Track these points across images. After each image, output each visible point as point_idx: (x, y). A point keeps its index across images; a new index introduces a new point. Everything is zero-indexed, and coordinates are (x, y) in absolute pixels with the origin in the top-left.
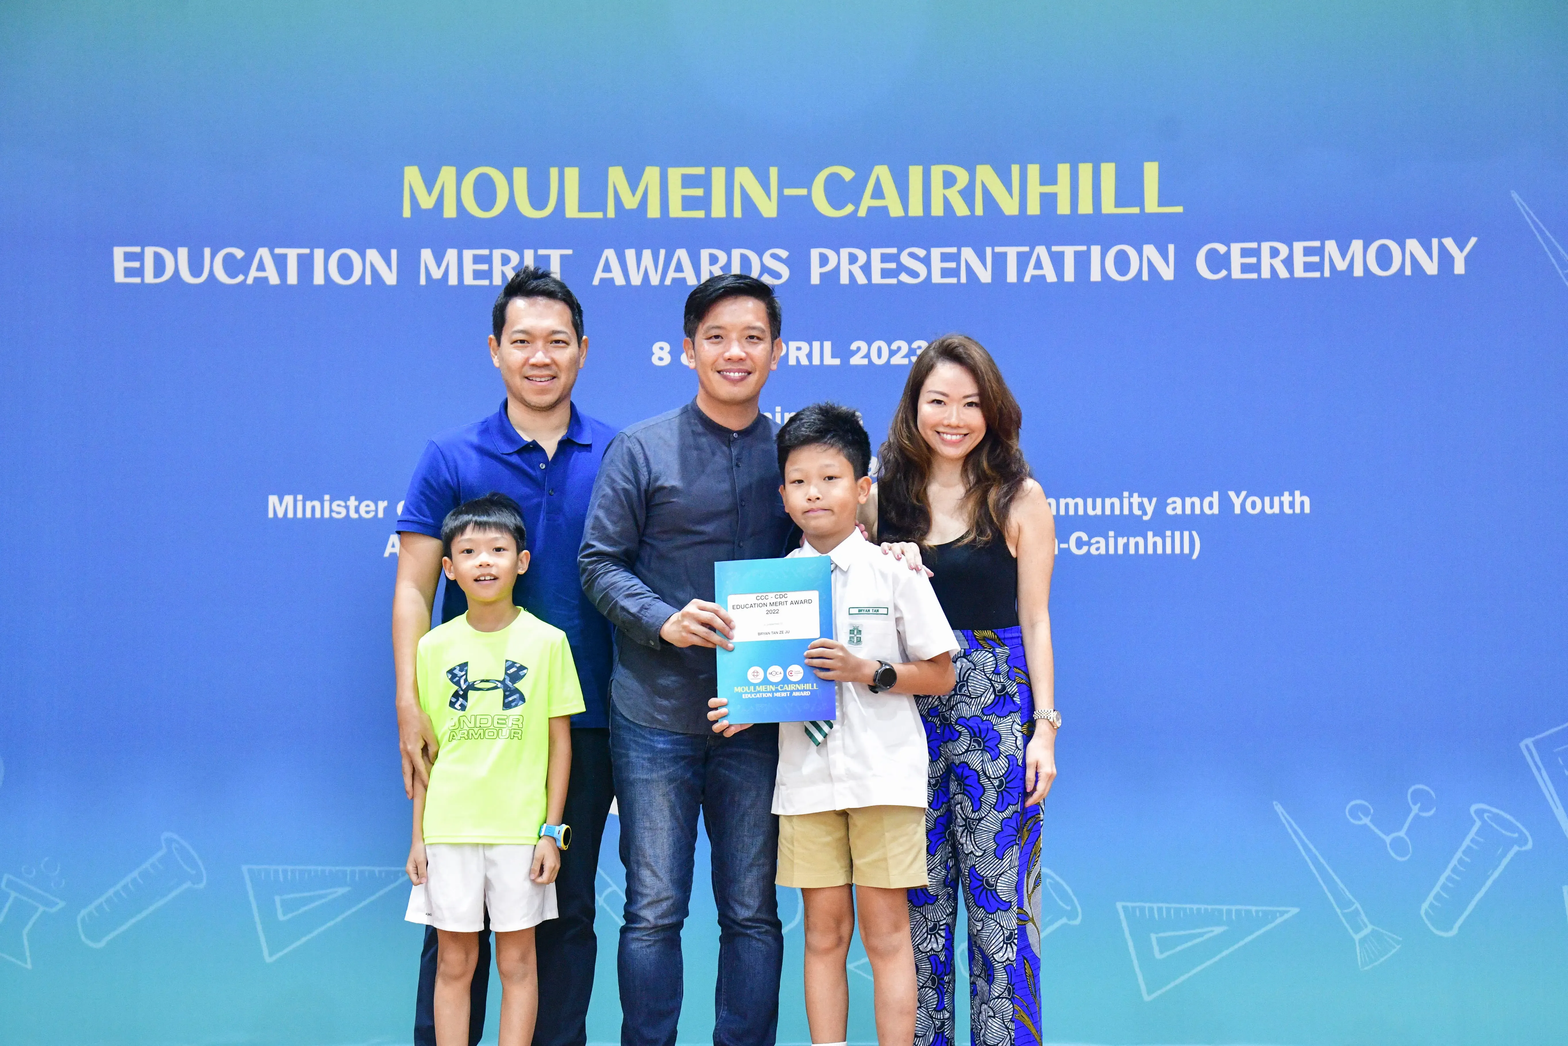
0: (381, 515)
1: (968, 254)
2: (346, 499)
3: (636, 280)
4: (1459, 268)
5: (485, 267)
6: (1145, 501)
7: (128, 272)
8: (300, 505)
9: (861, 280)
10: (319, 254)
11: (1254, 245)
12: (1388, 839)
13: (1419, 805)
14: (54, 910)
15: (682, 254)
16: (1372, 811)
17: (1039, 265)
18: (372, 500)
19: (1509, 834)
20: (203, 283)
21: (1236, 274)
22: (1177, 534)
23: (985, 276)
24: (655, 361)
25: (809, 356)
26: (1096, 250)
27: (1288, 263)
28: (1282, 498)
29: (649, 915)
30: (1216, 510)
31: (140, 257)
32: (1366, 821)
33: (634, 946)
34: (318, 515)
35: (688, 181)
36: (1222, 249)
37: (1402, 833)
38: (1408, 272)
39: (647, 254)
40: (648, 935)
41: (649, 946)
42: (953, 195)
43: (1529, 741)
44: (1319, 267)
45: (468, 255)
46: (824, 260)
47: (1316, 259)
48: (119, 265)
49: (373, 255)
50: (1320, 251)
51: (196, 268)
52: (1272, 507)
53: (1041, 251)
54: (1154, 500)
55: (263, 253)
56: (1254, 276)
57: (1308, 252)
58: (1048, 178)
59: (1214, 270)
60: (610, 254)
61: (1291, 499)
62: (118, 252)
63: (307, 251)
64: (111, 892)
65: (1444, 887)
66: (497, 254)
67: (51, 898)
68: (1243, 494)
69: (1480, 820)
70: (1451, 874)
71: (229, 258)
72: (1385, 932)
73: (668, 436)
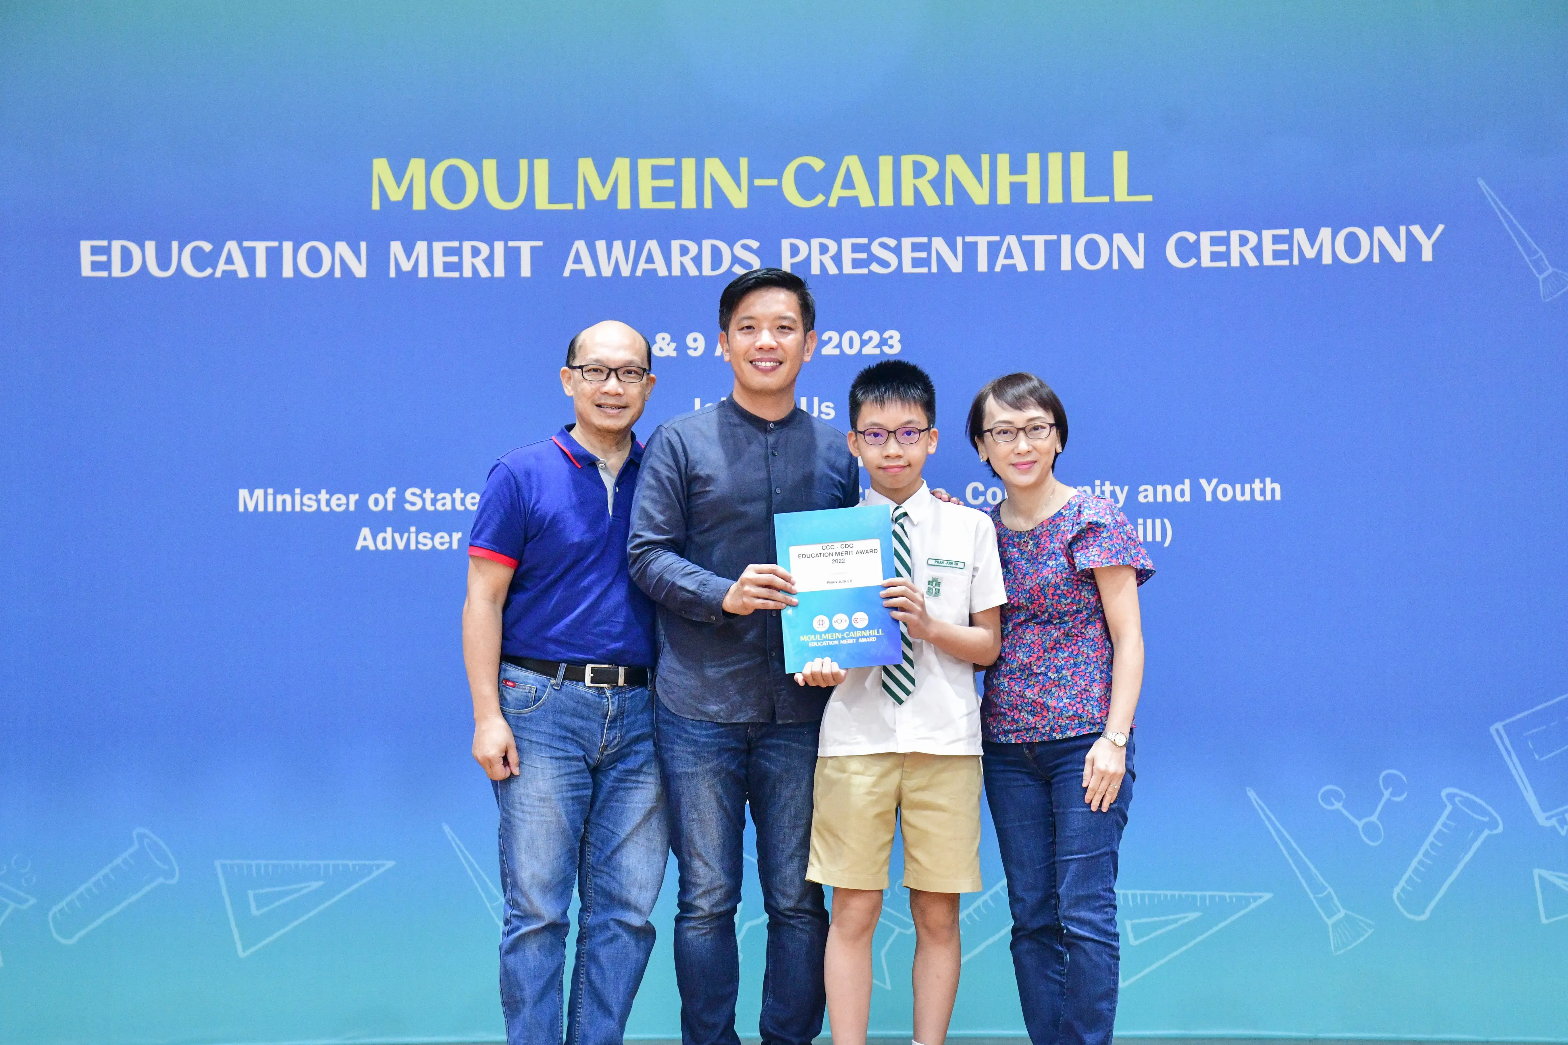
0: (352, 508)
1: (938, 244)
2: (317, 493)
3: (607, 271)
4: (1427, 255)
5: (455, 259)
6: (1117, 489)
7: (95, 266)
8: (270, 498)
9: (832, 270)
10: (288, 247)
11: (1223, 233)
12: (1360, 824)
13: (1390, 790)
14: (25, 907)
15: (652, 245)
16: (1344, 796)
17: (1009, 255)
18: (343, 493)
19: (1479, 818)
20: (172, 276)
21: (1206, 262)
22: (1149, 522)
23: (956, 265)
26: (1066, 240)
27: (1258, 251)
28: (1253, 486)
29: (704, 904)
30: (1187, 498)
31: (107, 251)
32: (1338, 806)
33: (690, 934)
34: (289, 508)
35: (658, 172)
36: (1191, 237)
37: (1374, 818)
38: (1376, 259)
39: (618, 245)
40: (704, 924)
41: (705, 934)
42: (924, 185)
43: (1499, 725)
44: (1288, 255)
45: (438, 247)
46: (795, 251)
47: (1285, 247)
48: (86, 258)
49: (342, 248)
50: (1289, 239)
51: (163, 261)
52: (1243, 494)
53: (1011, 240)
54: (1126, 488)
55: (232, 246)
56: (1224, 264)
57: (1276, 240)
58: (1019, 167)
59: (1183, 258)
60: (580, 245)
61: (1262, 486)
62: (85, 246)
63: (275, 244)
64: (82, 889)
65: (1416, 871)
66: (467, 246)
67: (22, 894)
68: (1215, 481)
69: (1451, 804)
70: (1423, 858)
71: (197, 252)
72: (1358, 916)
73: (705, 428)
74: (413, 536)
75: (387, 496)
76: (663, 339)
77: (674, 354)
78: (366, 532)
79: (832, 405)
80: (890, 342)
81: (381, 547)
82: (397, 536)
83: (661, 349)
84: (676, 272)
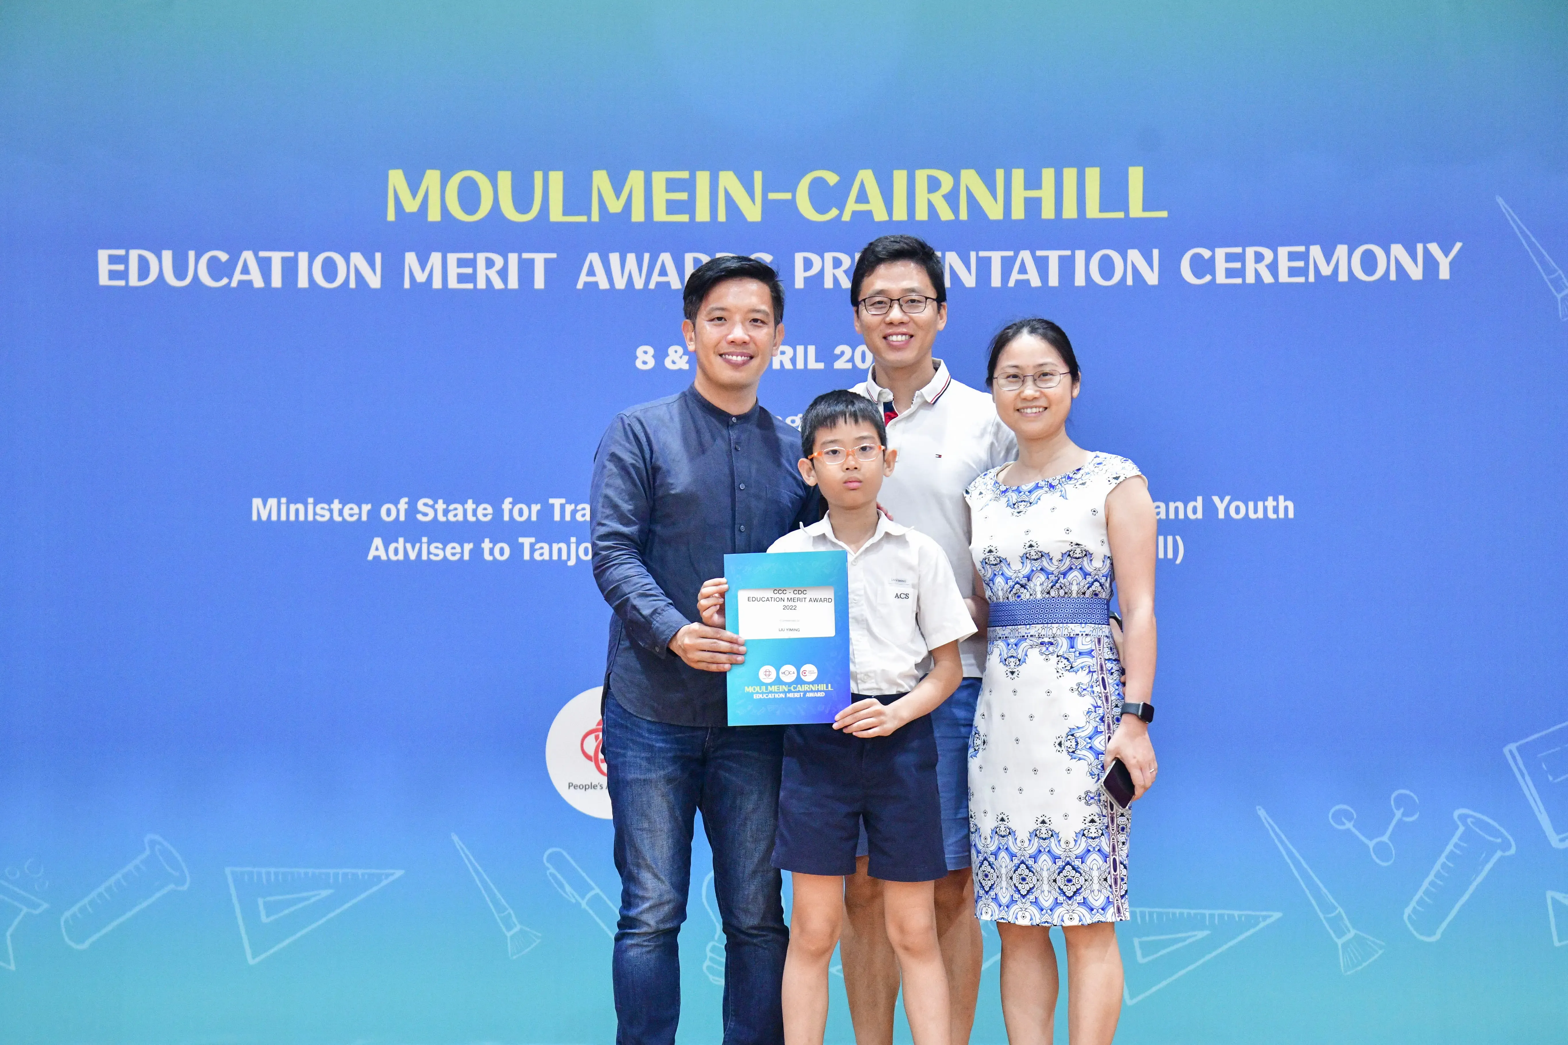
0: (364, 518)
1: (952, 258)
2: (330, 502)
3: (620, 284)
4: (1444, 274)
5: (469, 270)
7: (113, 275)
8: (283, 508)
10: (303, 257)
11: (1239, 250)
13: (1402, 810)
14: (37, 912)
15: (666, 258)
16: (1356, 817)
17: (1023, 270)
18: (356, 503)
19: (1492, 839)
20: (187, 286)
21: (1221, 279)
23: (969, 280)
24: (639, 364)
25: (793, 360)
26: (1080, 255)
27: (1273, 267)
28: (1266, 503)
29: (650, 919)
30: (1199, 515)
31: (124, 260)
32: (1349, 825)
33: (632, 952)
34: (302, 518)
35: (672, 185)
36: (1206, 253)
37: (1385, 838)
38: (1393, 277)
39: (631, 258)
42: (938, 199)
43: (1513, 747)
44: (1304, 272)
45: (452, 258)
46: (808, 264)
47: (1301, 264)
48: (104, 267)
49: (357, 258)
50: (1305, 256)
51: (180, 271)
52: (1256, 511)
53: (1025, 255)
55: (248, 256)
56: (1239, 281)
57: (1292, 256)
58: (1033, 182)
59: (1198, 274)
60: (594, 258)
61: (1275, 503)
62: (103, 255)
63: (291, 254)
64: (93, 894)
65: (1427, 892)
66: (481, 257)
67: (35, 899)
68: (1227, 499)
69: (1464, 826)
70: (1434, 879)
71: (213, 261)
72: (1368, 937)
73: (667, 419)
74: (425, 547)
75: (399, 506)
76: (676, 352)
77: (686, 367)
78: (378, 542)
81: (393, 557)
82: (409, 546)
83: (674, 362)
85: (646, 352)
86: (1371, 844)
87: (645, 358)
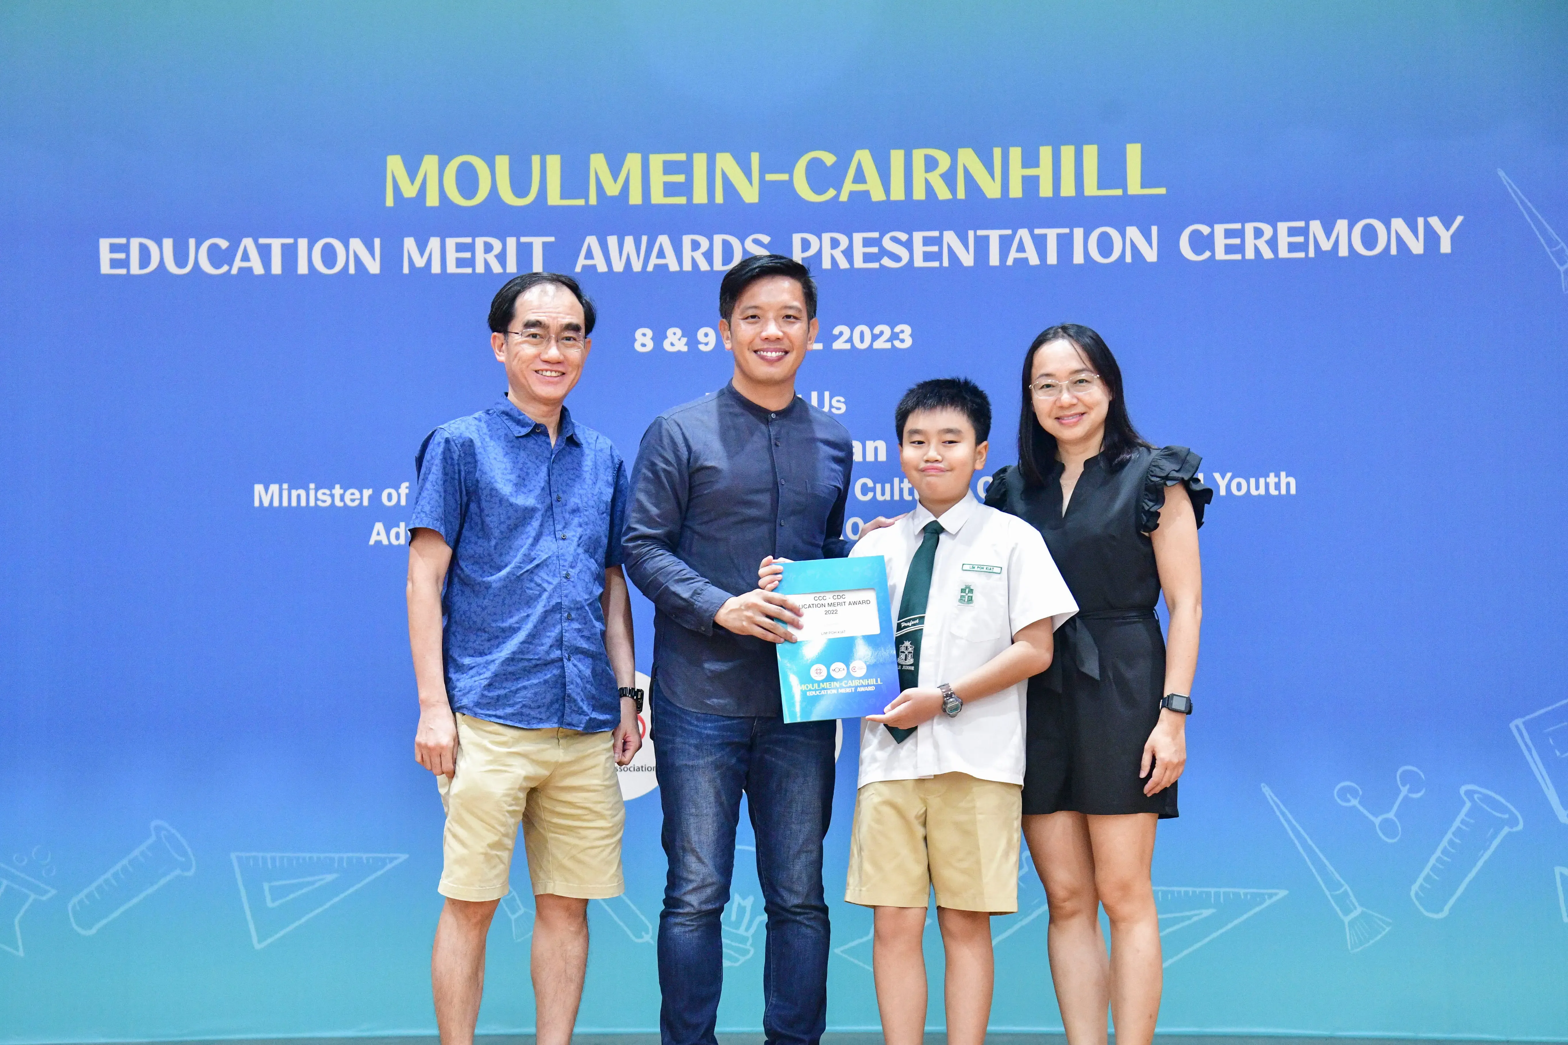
0: (366, 503)
1: (950, 237)
2: (331, 488)
3: (618, 266)
4: (1446, 247)
5: (468, 255)
7: (114, 263)
8: (285, 494)
9: (843, 264)
10: (303, 243)
11: (1238, 226)
13: (1408, 786)
14: (44, 898)
15: (663, 240)
16: (1361, 793)
17: (1021, 248)
18: (356, 488)
19: (1499, 815)
20: (188, 274)
21: (1220, 255)
23: (967, 259)
24: (638, 347)
26: (1079, 233)
27: (1273, 243)
28: (1268, 480)
29: (694, 900)
31: (125, 248)
32: (1354, 802)
33: (677, 930)
34: (303, 503)
35: (669, 168)
36: (1205, 230)
37: (1391, 815)
38: (1394, 251)
39: (629, 241)
40: (692, 920)
41: (691, 931)
42: (935, 179)
43: (1519, 722)
44: (1304, 247)
45: (451, 243)
46: (806, 245)
47: (1300, 239)
48: (105, 256)
49: (356, 244)
50: (1304, 232)
51: (181, 258)
52: (1257, 488)
53: (1023, 233)
55: (248, 243)
56: (1238, 257)
57: (1292, 232)
58: (1032, 160)
59: (1198, 251)
60: (592, 241)
61: (1277, 480)
62: (104, 244)
63: (290, 241)
64: (100, 881)
65: (1433, 868)
66: (480, 242)
67: (42, 885)
68: (1229, 475)
69: (1470, 801)
70: (1441, 856)
71: (213, 249)
72: (1374, 913)
73: (705, 418)
75: (400, 491)
76: (675, 334)
77: (685, 349)
78: (379, 526)
79: (842, 399)
80: (901, 336)
81: (394, 542)
83: (672, 344)
84: (687, 267)
85: (644, 335)
86: (1377, 821)
87: (644, 340)
